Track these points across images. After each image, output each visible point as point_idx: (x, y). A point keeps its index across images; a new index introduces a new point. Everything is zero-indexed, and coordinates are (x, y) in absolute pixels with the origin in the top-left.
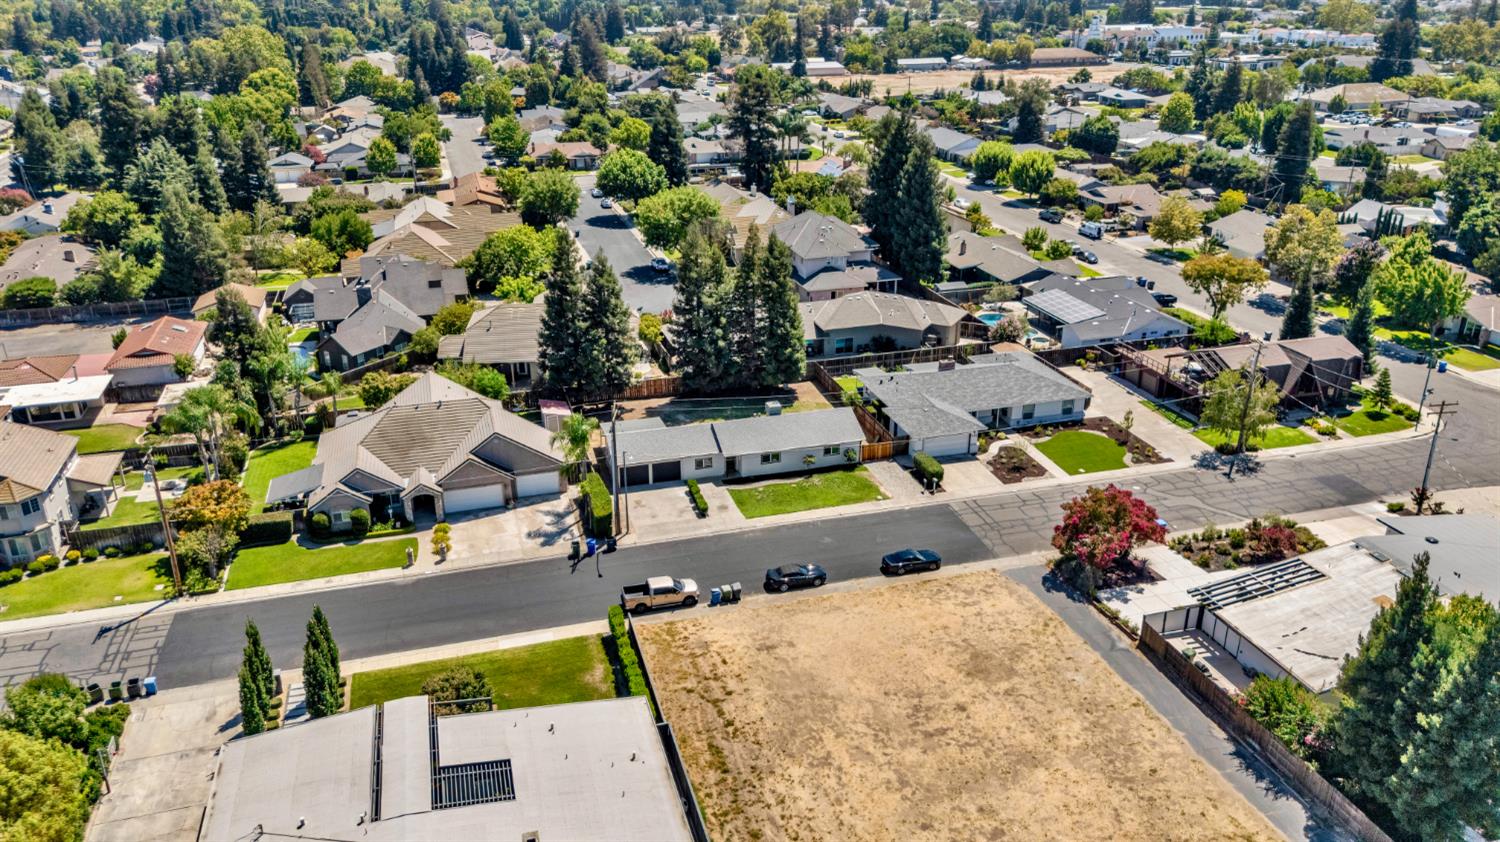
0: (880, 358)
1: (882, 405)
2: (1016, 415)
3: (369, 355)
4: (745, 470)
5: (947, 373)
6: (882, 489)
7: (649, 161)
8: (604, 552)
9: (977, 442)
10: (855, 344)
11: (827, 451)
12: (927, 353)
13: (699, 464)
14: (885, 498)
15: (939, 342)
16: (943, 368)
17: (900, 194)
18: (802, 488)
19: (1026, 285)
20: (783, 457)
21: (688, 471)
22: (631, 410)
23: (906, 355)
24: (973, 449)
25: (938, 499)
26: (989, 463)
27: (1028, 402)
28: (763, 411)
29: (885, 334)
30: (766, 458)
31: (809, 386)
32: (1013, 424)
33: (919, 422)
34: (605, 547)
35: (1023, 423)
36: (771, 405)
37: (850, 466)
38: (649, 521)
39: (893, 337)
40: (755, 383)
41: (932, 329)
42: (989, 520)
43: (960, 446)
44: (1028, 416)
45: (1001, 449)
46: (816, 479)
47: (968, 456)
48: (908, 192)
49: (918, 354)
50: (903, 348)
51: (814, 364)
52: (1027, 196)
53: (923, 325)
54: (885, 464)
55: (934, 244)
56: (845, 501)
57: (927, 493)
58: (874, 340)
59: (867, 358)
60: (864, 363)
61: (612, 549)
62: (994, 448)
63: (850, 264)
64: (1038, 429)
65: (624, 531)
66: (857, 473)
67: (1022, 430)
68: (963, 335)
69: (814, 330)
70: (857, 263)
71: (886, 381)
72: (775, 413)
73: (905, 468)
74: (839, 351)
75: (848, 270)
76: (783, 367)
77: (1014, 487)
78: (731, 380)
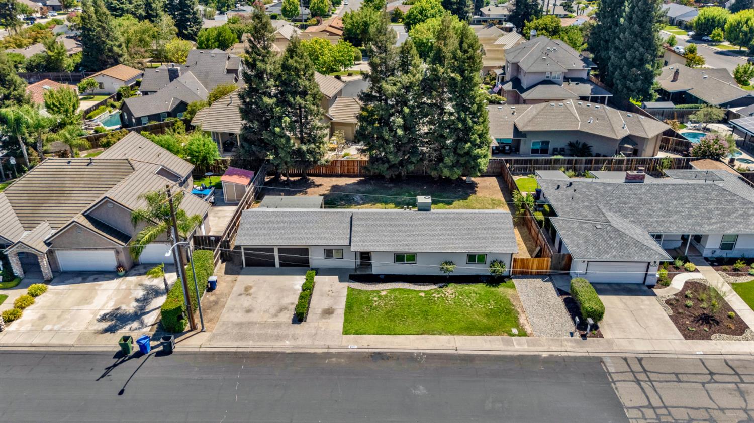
0: (569, 162)
1: (553, 213)
2: (712, 245)
3: (151, 117)
4: (377, 267)
5: (633, 186)
6: (522, 319)
7: (441, 7)
8: (159, 354)
9: (656, 273)
10: (551, 148)
11: (472, 258)
12: (621, 162)
13: (329, 253)
14: (522, 333)
15: (636, 152)
16: (629, 180)
17: (622, 20)
18: (429, 299)
19: (734, 110)
20: (418, 258)
21: (317, 259)
22: (318, 186)
23: (597, 162)
24: (650, 281)
25: (591, 347)
26: (668, 302)
27: (731, 231)
28: (414, 204)
29: (582, 140)
30: (399, 258)
31: (493, 181)
32: (706, 253)
33: (586, 241)
34: (161, 348)
35: (719, 253)
36: (421, 199)
37: (495, 280)
38: (239, 317)
39: (590, 143)
40: (434, 174)
41: (628, 139)
42: (656, 402)
43: (635, 274)
44: (727, 245)
45: (688, 285)
46: (451, 290)
47: (643, 289)
48: (630, 18)
49: (610, 162)
50: (598, 155)
51: (501, 162)
52: (737, 48)
53: (620, 135)
54: (538, 282)
55: (649, 66)
56: (470, 329)
57: (577, 335)
58: (571, 144)
59: (557, 161)
60: (550, 165)
61: (167, 351)
62: (679, 282)
63: (566, 79)
64: (739, 265)
65: (199, 326)
66: (501, 290)
67: (717, 262)
68: (662, 148)
69: (512, 131)
70: (573, 80)
71: (563, 187)
72: (425, 209)
73: (561, 292)
74: (534, 151)
75: (564, 84)
76: (462, 161)
77: (700, 347)
78: (411, 168)
